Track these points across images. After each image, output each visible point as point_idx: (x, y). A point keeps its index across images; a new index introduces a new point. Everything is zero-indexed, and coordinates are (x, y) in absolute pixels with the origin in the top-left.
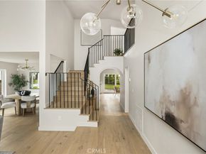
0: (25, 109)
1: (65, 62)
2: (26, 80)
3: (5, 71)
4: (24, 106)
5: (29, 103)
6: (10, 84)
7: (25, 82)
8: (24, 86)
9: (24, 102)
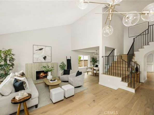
0: (95, 73)
1: (116, 50)
2: (97, 60)
3: (89, 56)
4: (95, 72)
5: (97, 71)
6: (91, 62)
7: (97, 61)
8: (96, 63)
9: (95, 70)
